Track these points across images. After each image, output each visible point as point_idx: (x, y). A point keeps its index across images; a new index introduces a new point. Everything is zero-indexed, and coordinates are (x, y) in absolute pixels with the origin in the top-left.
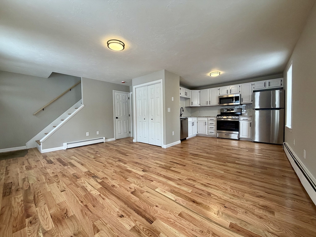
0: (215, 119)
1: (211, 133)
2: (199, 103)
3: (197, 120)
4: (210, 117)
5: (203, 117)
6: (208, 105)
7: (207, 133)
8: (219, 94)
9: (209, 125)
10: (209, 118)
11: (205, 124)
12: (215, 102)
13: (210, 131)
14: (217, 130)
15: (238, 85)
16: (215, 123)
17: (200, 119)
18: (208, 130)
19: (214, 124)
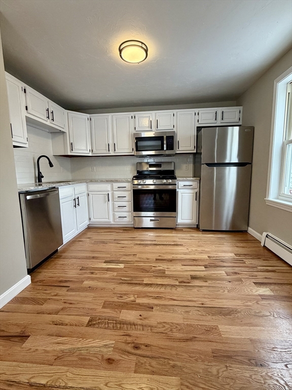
0: (128, 186)
1: (121, 220)
2: (89, 148)
3: (87, 191)
4: (116, 181)
5: (102, 181)
6: (112, 153)
7: (111, 221)
8: (133, 129)
9: (116, 200)
10: (116, 185)
11: (107, 199)
12: (126, 146)
13: (118, 214)
14: (135, 210)
15: (171, 112)
16: (129, 196)
17: (94, 187)
18: (114, 211)
19: (126, 199)
